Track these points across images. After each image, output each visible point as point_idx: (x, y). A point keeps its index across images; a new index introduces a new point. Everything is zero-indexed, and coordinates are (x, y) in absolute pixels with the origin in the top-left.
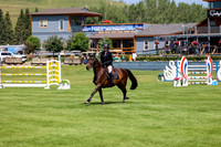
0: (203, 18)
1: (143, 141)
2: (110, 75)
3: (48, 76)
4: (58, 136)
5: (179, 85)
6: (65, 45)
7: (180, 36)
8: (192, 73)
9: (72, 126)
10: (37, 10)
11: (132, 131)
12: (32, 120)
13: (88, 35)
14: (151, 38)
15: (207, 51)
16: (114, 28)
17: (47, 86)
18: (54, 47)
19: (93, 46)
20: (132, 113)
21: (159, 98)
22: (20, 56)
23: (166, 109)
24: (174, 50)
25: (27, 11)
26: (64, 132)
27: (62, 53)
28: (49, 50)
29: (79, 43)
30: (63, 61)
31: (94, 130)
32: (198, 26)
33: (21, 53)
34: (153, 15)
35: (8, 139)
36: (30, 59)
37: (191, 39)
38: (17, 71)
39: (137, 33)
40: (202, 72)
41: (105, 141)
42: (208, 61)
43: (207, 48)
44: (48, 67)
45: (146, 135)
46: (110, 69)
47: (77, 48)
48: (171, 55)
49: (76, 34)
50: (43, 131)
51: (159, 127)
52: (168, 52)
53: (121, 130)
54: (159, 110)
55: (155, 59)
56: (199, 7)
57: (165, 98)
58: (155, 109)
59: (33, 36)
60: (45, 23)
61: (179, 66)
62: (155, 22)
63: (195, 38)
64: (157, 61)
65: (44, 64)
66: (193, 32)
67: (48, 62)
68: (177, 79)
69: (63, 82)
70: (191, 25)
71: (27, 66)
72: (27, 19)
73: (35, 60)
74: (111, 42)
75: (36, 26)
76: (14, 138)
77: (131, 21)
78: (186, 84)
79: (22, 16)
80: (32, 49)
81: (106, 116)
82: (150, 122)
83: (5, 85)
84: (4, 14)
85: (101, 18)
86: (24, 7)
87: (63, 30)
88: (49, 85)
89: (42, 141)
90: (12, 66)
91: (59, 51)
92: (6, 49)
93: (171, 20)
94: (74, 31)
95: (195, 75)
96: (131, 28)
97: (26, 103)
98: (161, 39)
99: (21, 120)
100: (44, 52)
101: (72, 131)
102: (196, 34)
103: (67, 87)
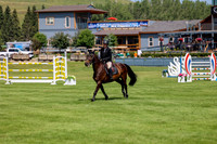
0: (207, 15)
1: (148, 136)
2: (110, 70)
3: (55, 72)
4: (64, 131)
5: (183, 81)
6: (71, 42)
7: (184, 33)
8: (196, 69)
9: (78, 121)
10: (43, 8)
11: (137, 126)
12: (38, 116)
13: (94, 32)
14: (155, 35)
15: (210, 48)
16: (119, 25)
17: (53, 82)
18: (61, 44)
19: (98, 42)
20: (137, 108)
21: (163, 94)
22: (27, 53)
23: (171, 105)
24: (178, 47)
25: (34, 8)
26: (70, 127)
27: (68, 50)
28: (56, 46)
29: (85, 40)
30: (69, 57)
31: (100, 125)
32: (202, 23)
33: (28, 49)
34: (158, 12)
35: (15, 133)
36: (37, 55)
37: (195, 36)
38: (25, 67)
39: (142, 29)
40: (206, 69)
41: (110, 136)
42: (212, 57)
43: (210, 45)
44: (54, 63)
45: (151, 131)
46: (109, 64)
47: (83, 44)
48: (175, 52)
49: (82, 31)
50: (49, 126)
51: (163, 123)
52: (172, 49)
53: (126, 126)
54: (164, 106)
55: (160, 56)
56: (203, 4)
57: (169, 94)
58: (159, 105)
59: (40, 33)
60: (51, 20)
61: (183, 62)
62: (160, 20)
63: (199, 34)
64: (161, 58)
65: (51, 61)
66: (197, 29)
67: (54, 58)
68: (181, 75)
69: (69, 78)
70: (195, 22)
71: (34, 62)
72: (34, 16)
73: (41, 57)
74: (116, 38)
75: (43, 23)
76: (21, 133)
77: (135, 18)
78: (190, 80)
79: (29, 13)
80: (39, 45)
81: (112, 112)
82: (154, 118)
83: (12, 81)
84: (12, 11)
85: (106, 15)
86: (31, 4)
87: (69, 27)
88: (55, 80)
89: (49, 136)
90: (20, 62)
91: (65, 47)
92: (14, 46)
93: (175, 17)
94: (80, 28)
95: (199, 71)
96: (136, 25)
97: (33, 99)
98: (166, 36)
99: (28, 115)
100: (50, 49)
101: (78, 126)
102: (199, 31)
103: (73, 83)
